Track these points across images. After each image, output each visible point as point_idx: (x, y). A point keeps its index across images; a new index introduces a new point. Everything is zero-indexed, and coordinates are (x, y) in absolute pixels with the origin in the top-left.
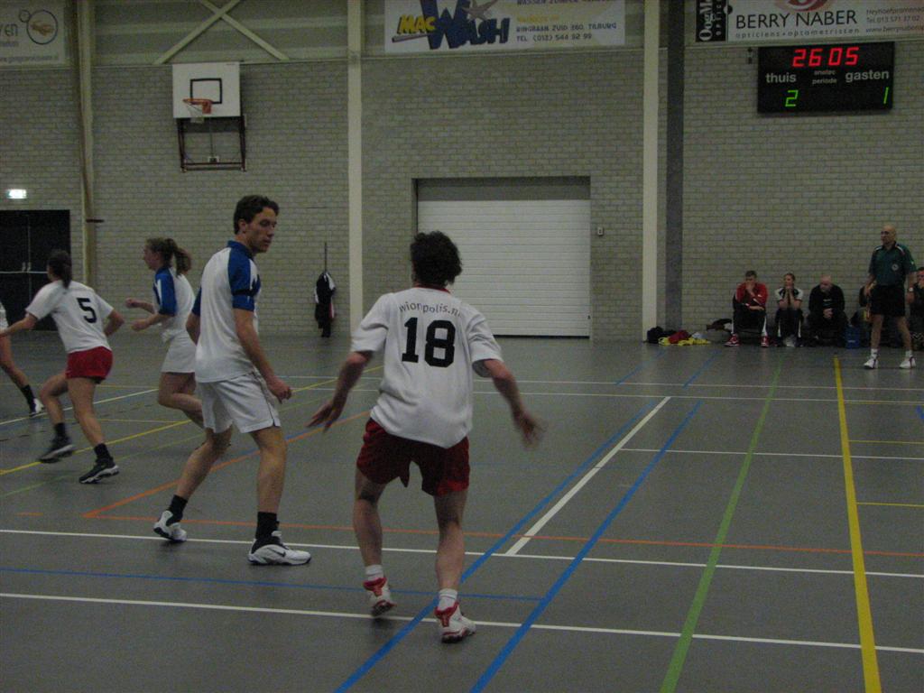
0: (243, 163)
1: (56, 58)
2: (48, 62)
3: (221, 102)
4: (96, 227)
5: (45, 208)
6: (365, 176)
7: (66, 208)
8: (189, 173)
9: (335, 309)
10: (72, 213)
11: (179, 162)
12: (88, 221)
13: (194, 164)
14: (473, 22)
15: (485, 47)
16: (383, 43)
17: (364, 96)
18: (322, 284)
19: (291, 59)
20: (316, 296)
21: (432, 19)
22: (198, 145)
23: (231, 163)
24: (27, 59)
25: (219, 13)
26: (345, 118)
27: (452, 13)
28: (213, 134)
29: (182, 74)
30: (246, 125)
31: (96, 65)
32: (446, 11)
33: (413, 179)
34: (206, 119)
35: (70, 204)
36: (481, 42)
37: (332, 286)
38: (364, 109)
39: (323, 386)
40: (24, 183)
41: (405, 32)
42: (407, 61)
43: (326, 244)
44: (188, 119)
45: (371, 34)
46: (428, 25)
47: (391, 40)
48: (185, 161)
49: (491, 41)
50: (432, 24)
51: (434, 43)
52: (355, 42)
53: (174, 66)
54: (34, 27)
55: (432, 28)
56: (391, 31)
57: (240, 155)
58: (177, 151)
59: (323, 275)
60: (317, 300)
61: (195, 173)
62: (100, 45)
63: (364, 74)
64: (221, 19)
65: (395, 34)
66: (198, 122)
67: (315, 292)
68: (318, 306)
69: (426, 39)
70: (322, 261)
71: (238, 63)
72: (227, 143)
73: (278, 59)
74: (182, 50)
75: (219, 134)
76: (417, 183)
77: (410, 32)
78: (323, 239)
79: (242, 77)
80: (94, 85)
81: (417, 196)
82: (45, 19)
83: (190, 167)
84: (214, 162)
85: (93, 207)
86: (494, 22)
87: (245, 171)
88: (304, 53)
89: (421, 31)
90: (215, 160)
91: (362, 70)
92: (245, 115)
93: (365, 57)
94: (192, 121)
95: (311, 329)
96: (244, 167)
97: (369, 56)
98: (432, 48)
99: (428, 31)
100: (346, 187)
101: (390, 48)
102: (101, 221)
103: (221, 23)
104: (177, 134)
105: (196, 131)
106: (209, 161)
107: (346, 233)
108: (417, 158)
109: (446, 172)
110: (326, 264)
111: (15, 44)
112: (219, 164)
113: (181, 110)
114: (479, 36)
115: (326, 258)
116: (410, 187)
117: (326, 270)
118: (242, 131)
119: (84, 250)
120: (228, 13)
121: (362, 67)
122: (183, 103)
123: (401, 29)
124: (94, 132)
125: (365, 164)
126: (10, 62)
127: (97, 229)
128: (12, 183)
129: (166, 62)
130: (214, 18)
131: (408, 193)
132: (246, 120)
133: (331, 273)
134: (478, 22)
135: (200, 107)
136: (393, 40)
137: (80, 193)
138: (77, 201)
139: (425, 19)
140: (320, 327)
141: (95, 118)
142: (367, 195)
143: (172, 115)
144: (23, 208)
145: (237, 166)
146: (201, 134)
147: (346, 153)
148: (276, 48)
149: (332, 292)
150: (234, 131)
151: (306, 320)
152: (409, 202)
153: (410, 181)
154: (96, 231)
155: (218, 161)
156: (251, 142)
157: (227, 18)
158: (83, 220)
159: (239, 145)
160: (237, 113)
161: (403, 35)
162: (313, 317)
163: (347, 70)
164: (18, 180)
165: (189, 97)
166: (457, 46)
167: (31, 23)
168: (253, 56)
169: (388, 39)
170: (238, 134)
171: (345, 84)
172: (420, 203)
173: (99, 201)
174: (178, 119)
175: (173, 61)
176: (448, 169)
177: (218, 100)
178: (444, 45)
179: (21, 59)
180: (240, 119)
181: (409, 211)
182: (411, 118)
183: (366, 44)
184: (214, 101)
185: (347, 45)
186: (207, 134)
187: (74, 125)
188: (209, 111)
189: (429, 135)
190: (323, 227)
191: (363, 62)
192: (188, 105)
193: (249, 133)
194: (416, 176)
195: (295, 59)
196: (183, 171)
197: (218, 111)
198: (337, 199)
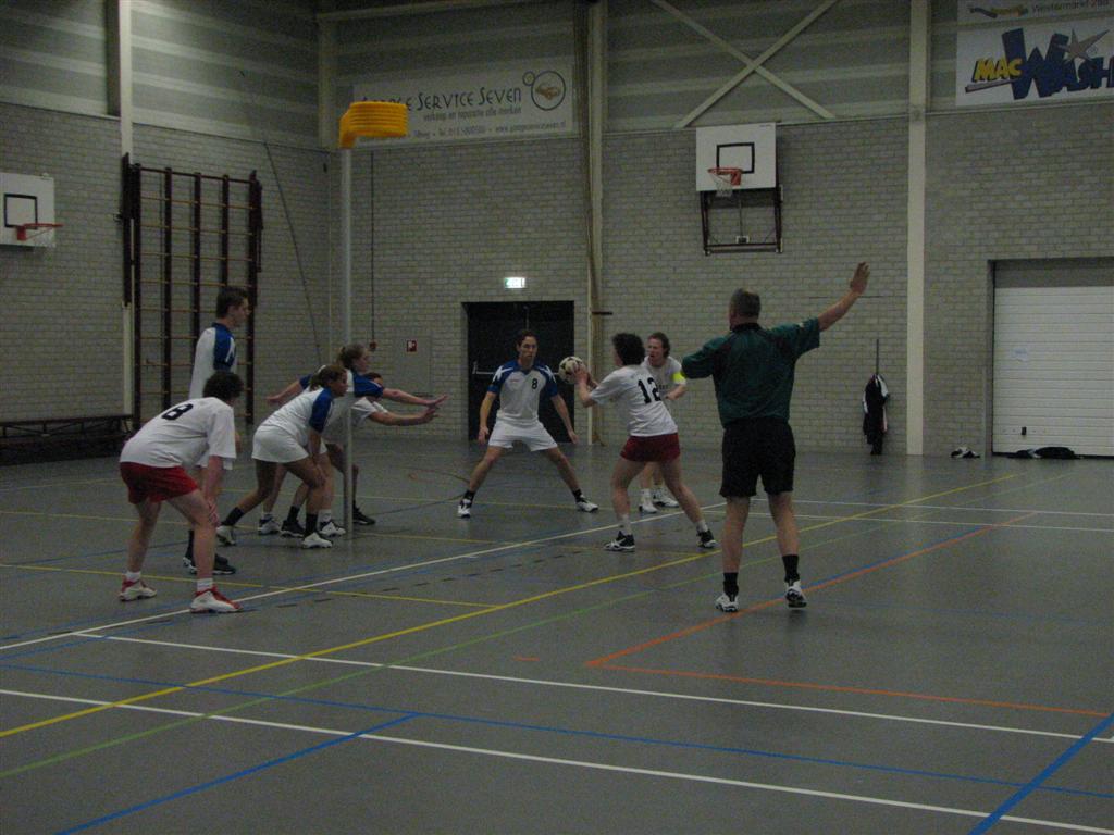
0: (779, 243)
1: (563, 123)
2: (551, 131)
3: (752, 171)
4: (603, 320)
5: (545, 298)
6: (929, 258)
7: (570, 299)
8: (714, 256)
9: (888, 421)
10: (576, 304)
11: (701, 244)
12: (595, 313)
13: (719, 245)
14: (1072, 62)
15: (1088, 93)
16: (954, 93)
17: (929, 160)
18: (873, 391)
19: (838, 117)
20: (865, 404)
21: (1018, 61)
22: (725, 223)
23: (765, 244)
24: (531, 127)
25: (752, 65)
26: (904, 188)
27: (1044, 53)
28: (744, 209)
29: (707, 139)
30: (782, 198)
31: (607, 132)
32: (1036, 51)
33: (989, 261)
34: (735, 192)
35: (574, 294)
36: (1081, 87)
37: (884, 392)
38: (927, 177)
39: (873, 515)
40: (523, 270)
41: (981, 79)
42: (981, 116)
43: (878, 341)
44: (713, 193)
45: (939, 83)
46: (1012, 69)
47: (964, 90)
48: (709, 242)
49: (1095, 85)
50: (1017, 67)
51: (1020, 92)
52: (918, 94)
53: (699, 130)
54: (540, 91)
55: (1018, 73)
56: (964, 78)
57: (774, 235)
58: (700, 230)
60: (866, 409)
61: (720, 256)
62: (613, 109)
63: (929, 132)
64: (754, 72)
65: (970, 82)
66: (726, 195)
67: (864, 400)
68: (867, 416)
69: (1009, 86)
70: (873, 362)
71: (774, 124)
72: (759, 220)
73: (822, 118)
74: (706, 111)
75: (749, 209)
76: (995, 266)
77: (988, 79)
78: (874, 334)
79: (779, 141)
80: (605, 156)
81: (994, 283)
82: (553, 82)
83: (714, 249)
84: (743, 242)
85: (600, 298)
86: (1100, 61)
87: (780, 253)
88: (852, 110)
89: (1003, 78)
90: (745, 240)
91: (927, 127)
92: (781, 186)
93: (930, 112)
94: (718, 195)
95: (859, 444)
96: (779, 248)
97: (934, 111)
98: (1016, 98)
99: (1012, 77)
100: (904, 272)
101: (963, 99)
102: (611, 314)
103: (754, 77)
104: (699, 211)
105: (723, 207)
106: (737, 241)
107: (903, 327)
108: (996, 234)
109: (1033, 252)
110: (877, 365)
111: (518, 110)
112: (749, 244)
113: (706, 182)
114: (1079, 79)
115: (878, 358)
116: (985, 271)
117: (877, 373)
118: (778, 204)
119: (589, 347)
120: (763, 65)
121: (927, 124)
122: (708, 174)
123: (977, 77)
124: (603, 210)
125: (928, 244)
126: (511, 132)
127: (605, 323)
128: (511, 270)
129: (689, 125)
130: (746, 72)
131: (983, 277)
132: (782, 193)
133: (885, 375)
134: (1078, 62)
135: (728, 177)
136: (967, 90)
137: (586, 281)
138: (583, 291)
139: (1008, 63)
140: (869, 442)
141: (604, 193)
142: (930, 280)
143: (694, 186)
144: (522, 299)
145: (771, 247)
146: (728, 210)
147: (905, 230)
148: (821, 104)
149: (884, 400)
150: (769, 205)
151: (852, 433)
152: (983, 291)
153: (985, 264)
154: (603, 326)
155: (748, 241)
156: (787, 220)
157: (762, 70)
158: (590, 313)
159: (773, 222)
160: (774, 185)
161: (979, 83)
162: (860, 430)
163: (907, 128)
164: (519, 267)
165: (715, 166)
167: (536, 86)
168: (791, 116)
169: (960, 89)
170: (773, 208)
171: (905, 145)
172: (997, 290)
173: (608, 291)
174: (701, 192)
175: (696, 123)
176: (1034, 248)
177: (750, 168)
178: (1033, 93)
179: (524, 127)
180: (776, 191)
181: (984, 300)
182: (987, 185)
183: (932, 96)
184: (745, 169)
185: (908, 98)
186: (736, 210)
187: (581, 202)
188: (738, 182)
189: (1012, 205)
190: (874, 321)
191: (927, 118)
192: (714, 175)
193: (785, 207)
194: (993, 257)
195: (843, 117)
196: (707, 254)
197: (749, 182)
198: (893, 286)
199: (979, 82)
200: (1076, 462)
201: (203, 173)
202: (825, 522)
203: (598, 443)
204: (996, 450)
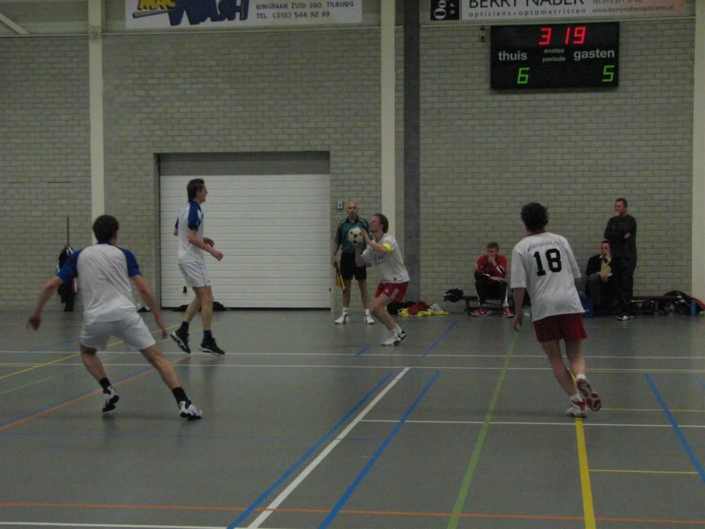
6: (107, 150)
15: (226, 23)
16: (124, 19)
17: (105, 71)
19: (30, 33)
26: (86, 93)
33: (155, 154)
36: (221, 18)
38: (105, 85)
39: (65, 361)
41: (145, 8)
42: (146, 37)
43: (68, 219)
47: (132, 17)
49: (232, 18)
51: (175, 20)
52: (95, 17)
55: (172, 5)
59: (66, 248)
63: (105, 50)
65: (135, 10)
67: (57, 267)
69: (167, 14)
70: (65, 236)
76: (159, 158)
77: (150, 8)
78: (65, 213)
81: (160, 171)
88: (43, 28)
89: (161, 7)
91: (104, 45)
93: (106, 32)
95: (54, 303)
97: (109, 31)
98: (172, 24)
99: (168, 7)
100: (88, 162)
101: (131, 24)
107: (89, 208)
108: (160, 133)
109: (187, 147)
110: (68, 239)
114: (219, 12)
115: (68, 233)
116: (152, 162)
117: (68, 245)
121: (103, 42)
123: (142, 6)
125: (107, 139)
131: (151, 167)
133: (73, 246)
136: (134, 16)
140: (62, 302)
142: (109, 169)
147: (88, 128)
148: (14, 20)
152: (151, 178)
153: (152, 156)
163: (87, 45)
166: (197, 23)
169: (128, 15)
171: (86, 59)
172: (162, 178)
176: (189, 144)
178: (185, 22)
181: (152, 184)
182: (152, 93)
183: (106, 20)
185: (87, 19)
189: (171, 110)
190: (64, 202)
191: (104, 37)
194: (158, 151)
195: (34, 33)
198: (79, 174)
199: (143, 10)
200: (225, 313)
202: (25, 368)
204: (163, 306)
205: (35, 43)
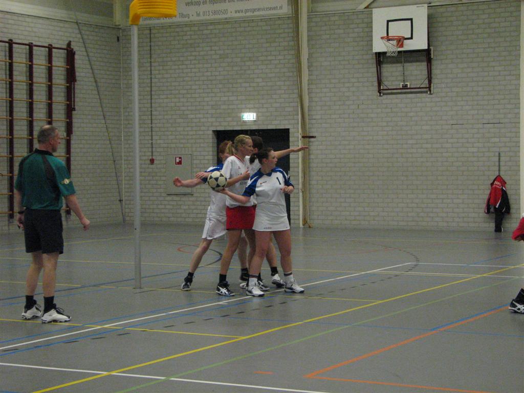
0: (429, 88)
1: (281, 8)
2: (273, 12)
3: (411, 38)
4: (309, 142)
5: (270, 127)
7: (287, 127)
8: (385, 97)
10: (291, 131)
11: (376, 88)
12: (303, 137)
13: (389, 89)
22: (392, 73)
23: (420, 88)
24: (259, 10)
26: (518, 47)
28: (406, 65)
29: (380, 16)
30: (432, 57)
31: (311, 12)
34: (399, 52)
35: (289, 124)
39: (501, 273)
40: (255, 108)
43: (499, 154)
44: (385, 53)
48: (382, 88)
53: (373, 10)
57: (427, 82)
58: (376, 79)
61: (389, 96)
66: (392, 55)
70: (497, 168)
71: (426, 5)
72: (416, 72)
75: (409, 64)
78: (498, 150)
79: (430, 18)
80: (309, 29)
83: (385, 92)
84: (405, 87)
85: (307, 126)
87: (431, 94)
90: (406, 85)
92: (431, 48)
94: (388, 55)
95: (487, 225)
96: (430, 91)
100: (517, 106)
104: (375, 66)
105: (391, 63)
106: (401, 87)
107: (517, 144)
110: (499, 171)
112: (410, 89)
113: (379, 46)
115: (499, 166)
118: (429, 61)
119: (300, 160)
122: (381, 40)
124: (309, 66)
126: (246, 13)
127: (311, 144)
128: (246, 108)
129: (367, 7)
132: (432, 52)
135: (395, 42)
137: (298, 115)
138: (296, 121)
141: (309, 54)
143: (372, 50)
144: (253, 127)
145: (425, 90)
146: (394, 65)
147: (518, 77)
150: (422, 61)
155: (409, 87)
156: (436, 71)
158: (300, 137)
159: (425, 72)
160: (426, 48)
163: (519, 6)
164: (251, 106)
165: (386, 35)
170: (425, 64)
171: (518, 18)
173: (314, 121)
174: (376, 53)
175: (372, 6)
177: (410, 36)
179: (254, 10)
180: (428, 52)
184: (406, 37)
186: (399, 65)
187: (294, 61)
188: (402, 46)
190: (497, 140)
192: (385, 41)
193: (434, 63)
196: (380, 96)
197: (409, 46)
198: (510, 116)
201: (34, 43)
202: (465, 278)
203: (307, 225)
205: (475, 7)
